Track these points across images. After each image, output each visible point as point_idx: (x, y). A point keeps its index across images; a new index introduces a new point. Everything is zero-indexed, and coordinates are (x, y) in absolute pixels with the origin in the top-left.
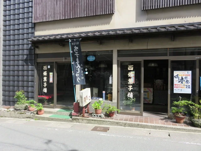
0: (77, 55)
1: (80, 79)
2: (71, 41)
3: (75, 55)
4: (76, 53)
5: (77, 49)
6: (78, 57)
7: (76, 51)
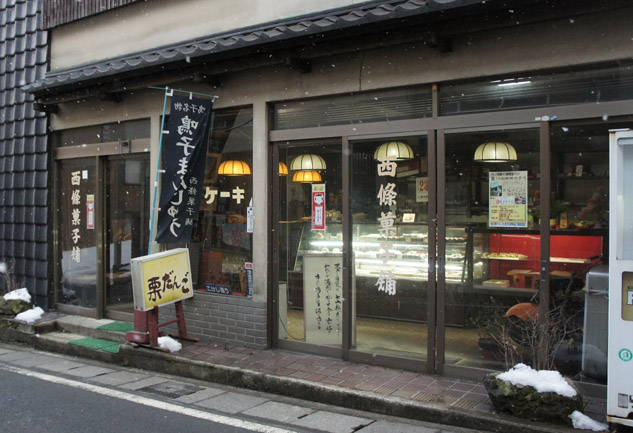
0: (186, 146)
1: (178, 225)
2: (171, 94)
3: (179, 144)
4: (184, 138)
5: (192, 129)
6: (186, 153)
7: (185, 134)
